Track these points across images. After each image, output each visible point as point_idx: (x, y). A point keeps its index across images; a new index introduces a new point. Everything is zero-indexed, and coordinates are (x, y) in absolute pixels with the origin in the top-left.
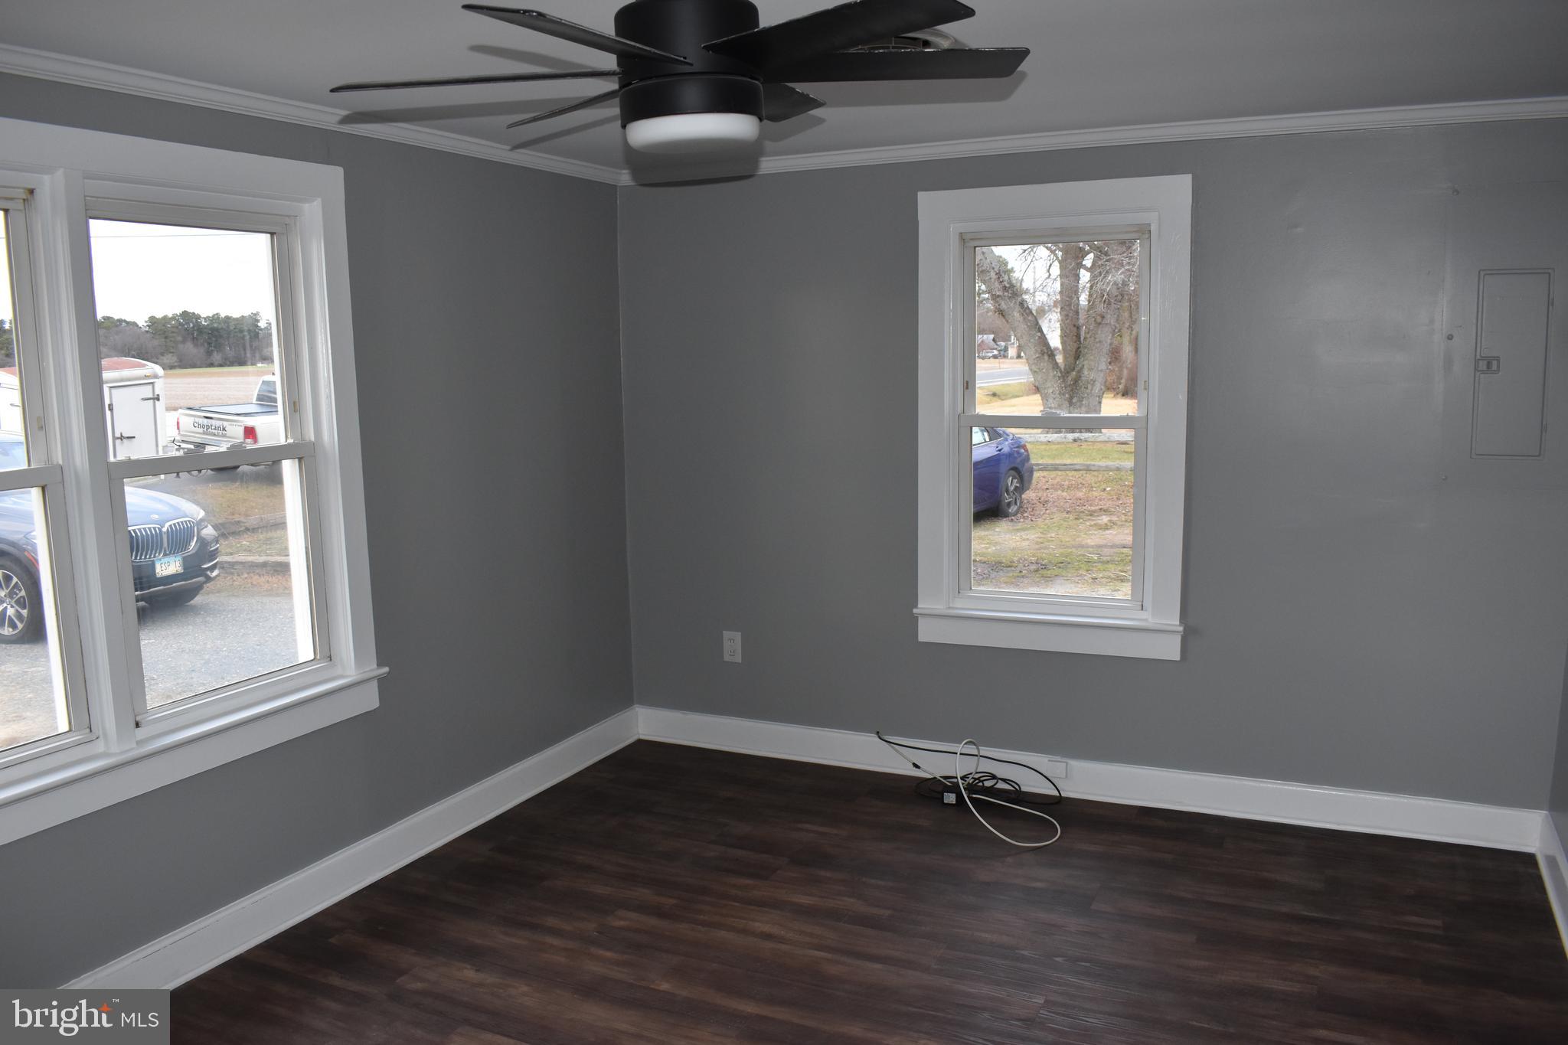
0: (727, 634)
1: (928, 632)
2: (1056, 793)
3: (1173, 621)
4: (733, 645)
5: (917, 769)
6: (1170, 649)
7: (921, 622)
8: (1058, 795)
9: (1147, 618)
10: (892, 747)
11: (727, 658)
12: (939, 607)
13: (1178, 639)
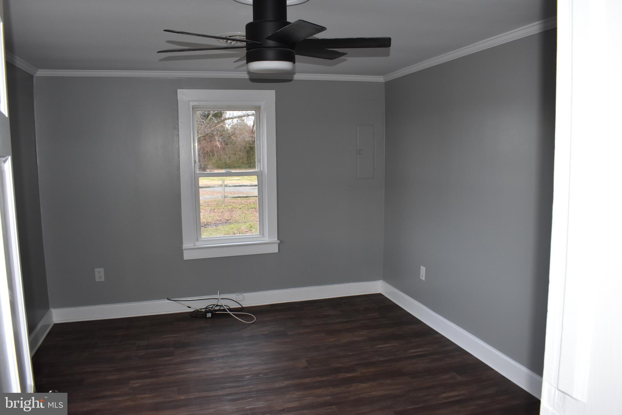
0: (97, 270)
1: (187, 256)
2: (241, 306)
3: (275, 239)
4: (100, 274)
5: (190, 308)
6: (275, 249)
7: (185, 252)
8: (241, 307)
9: (267, 239)
10: (177, 302)
11: (97, 280)
12: (191, 246)
13: (277, 245)
